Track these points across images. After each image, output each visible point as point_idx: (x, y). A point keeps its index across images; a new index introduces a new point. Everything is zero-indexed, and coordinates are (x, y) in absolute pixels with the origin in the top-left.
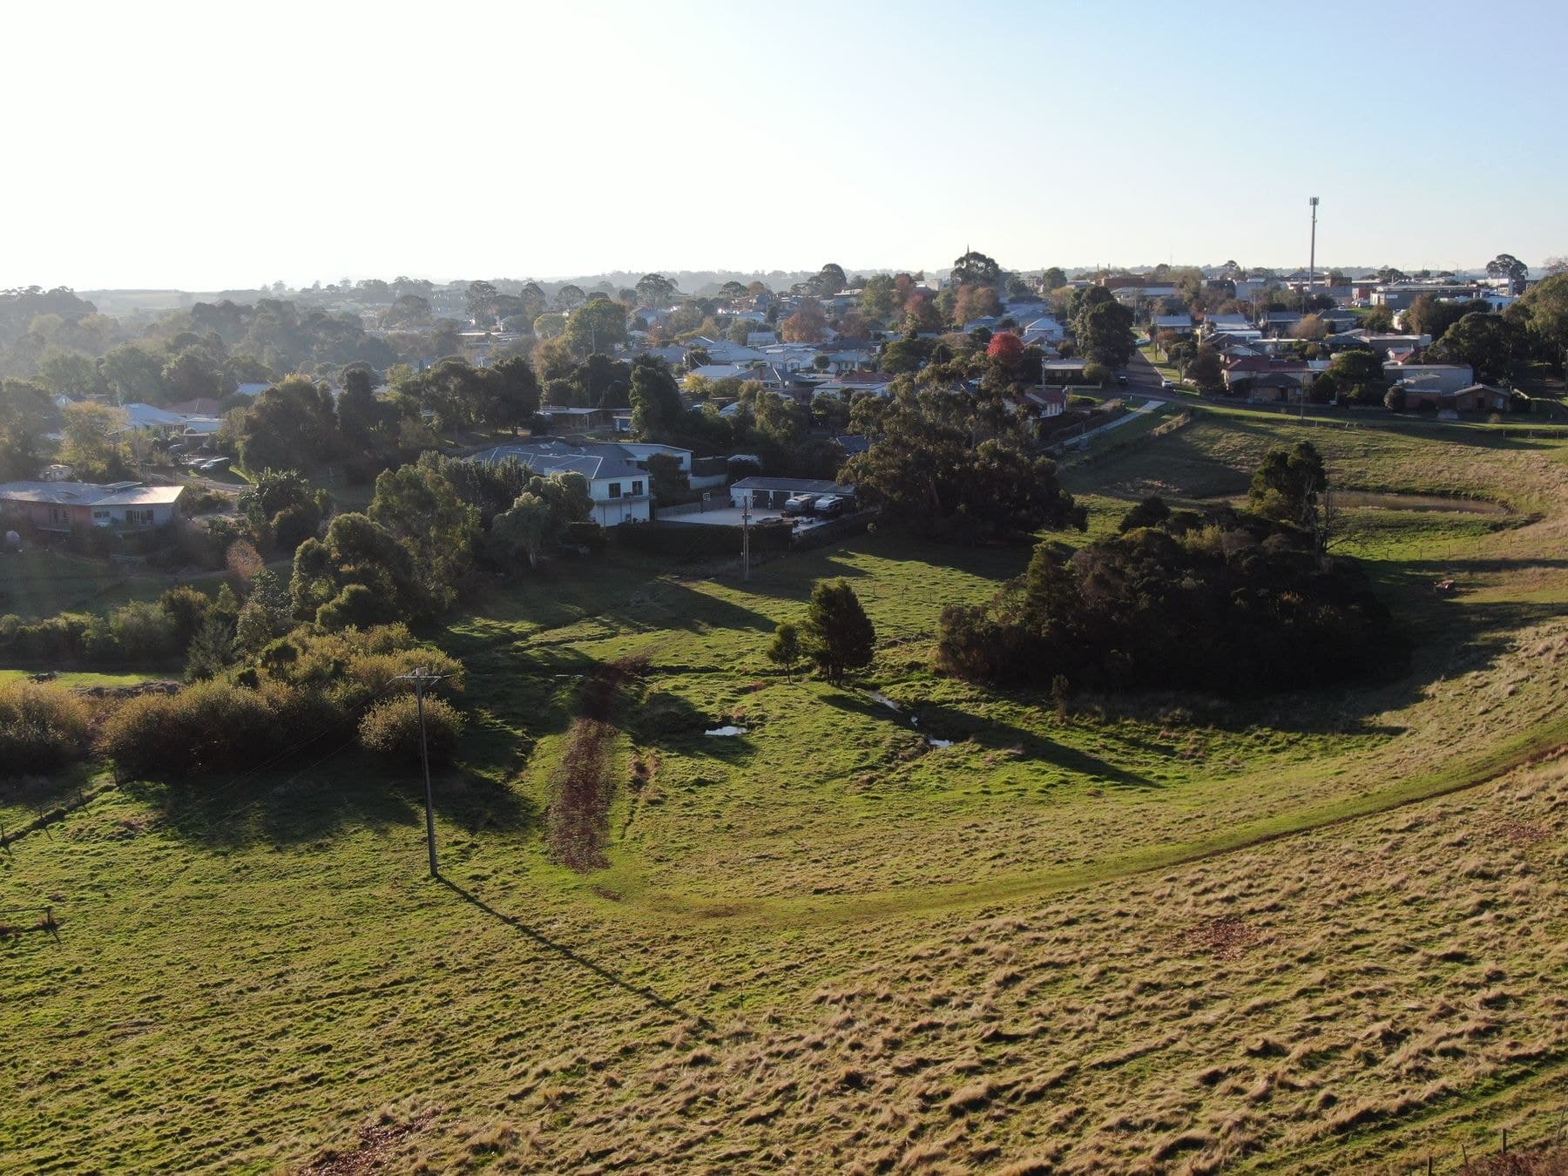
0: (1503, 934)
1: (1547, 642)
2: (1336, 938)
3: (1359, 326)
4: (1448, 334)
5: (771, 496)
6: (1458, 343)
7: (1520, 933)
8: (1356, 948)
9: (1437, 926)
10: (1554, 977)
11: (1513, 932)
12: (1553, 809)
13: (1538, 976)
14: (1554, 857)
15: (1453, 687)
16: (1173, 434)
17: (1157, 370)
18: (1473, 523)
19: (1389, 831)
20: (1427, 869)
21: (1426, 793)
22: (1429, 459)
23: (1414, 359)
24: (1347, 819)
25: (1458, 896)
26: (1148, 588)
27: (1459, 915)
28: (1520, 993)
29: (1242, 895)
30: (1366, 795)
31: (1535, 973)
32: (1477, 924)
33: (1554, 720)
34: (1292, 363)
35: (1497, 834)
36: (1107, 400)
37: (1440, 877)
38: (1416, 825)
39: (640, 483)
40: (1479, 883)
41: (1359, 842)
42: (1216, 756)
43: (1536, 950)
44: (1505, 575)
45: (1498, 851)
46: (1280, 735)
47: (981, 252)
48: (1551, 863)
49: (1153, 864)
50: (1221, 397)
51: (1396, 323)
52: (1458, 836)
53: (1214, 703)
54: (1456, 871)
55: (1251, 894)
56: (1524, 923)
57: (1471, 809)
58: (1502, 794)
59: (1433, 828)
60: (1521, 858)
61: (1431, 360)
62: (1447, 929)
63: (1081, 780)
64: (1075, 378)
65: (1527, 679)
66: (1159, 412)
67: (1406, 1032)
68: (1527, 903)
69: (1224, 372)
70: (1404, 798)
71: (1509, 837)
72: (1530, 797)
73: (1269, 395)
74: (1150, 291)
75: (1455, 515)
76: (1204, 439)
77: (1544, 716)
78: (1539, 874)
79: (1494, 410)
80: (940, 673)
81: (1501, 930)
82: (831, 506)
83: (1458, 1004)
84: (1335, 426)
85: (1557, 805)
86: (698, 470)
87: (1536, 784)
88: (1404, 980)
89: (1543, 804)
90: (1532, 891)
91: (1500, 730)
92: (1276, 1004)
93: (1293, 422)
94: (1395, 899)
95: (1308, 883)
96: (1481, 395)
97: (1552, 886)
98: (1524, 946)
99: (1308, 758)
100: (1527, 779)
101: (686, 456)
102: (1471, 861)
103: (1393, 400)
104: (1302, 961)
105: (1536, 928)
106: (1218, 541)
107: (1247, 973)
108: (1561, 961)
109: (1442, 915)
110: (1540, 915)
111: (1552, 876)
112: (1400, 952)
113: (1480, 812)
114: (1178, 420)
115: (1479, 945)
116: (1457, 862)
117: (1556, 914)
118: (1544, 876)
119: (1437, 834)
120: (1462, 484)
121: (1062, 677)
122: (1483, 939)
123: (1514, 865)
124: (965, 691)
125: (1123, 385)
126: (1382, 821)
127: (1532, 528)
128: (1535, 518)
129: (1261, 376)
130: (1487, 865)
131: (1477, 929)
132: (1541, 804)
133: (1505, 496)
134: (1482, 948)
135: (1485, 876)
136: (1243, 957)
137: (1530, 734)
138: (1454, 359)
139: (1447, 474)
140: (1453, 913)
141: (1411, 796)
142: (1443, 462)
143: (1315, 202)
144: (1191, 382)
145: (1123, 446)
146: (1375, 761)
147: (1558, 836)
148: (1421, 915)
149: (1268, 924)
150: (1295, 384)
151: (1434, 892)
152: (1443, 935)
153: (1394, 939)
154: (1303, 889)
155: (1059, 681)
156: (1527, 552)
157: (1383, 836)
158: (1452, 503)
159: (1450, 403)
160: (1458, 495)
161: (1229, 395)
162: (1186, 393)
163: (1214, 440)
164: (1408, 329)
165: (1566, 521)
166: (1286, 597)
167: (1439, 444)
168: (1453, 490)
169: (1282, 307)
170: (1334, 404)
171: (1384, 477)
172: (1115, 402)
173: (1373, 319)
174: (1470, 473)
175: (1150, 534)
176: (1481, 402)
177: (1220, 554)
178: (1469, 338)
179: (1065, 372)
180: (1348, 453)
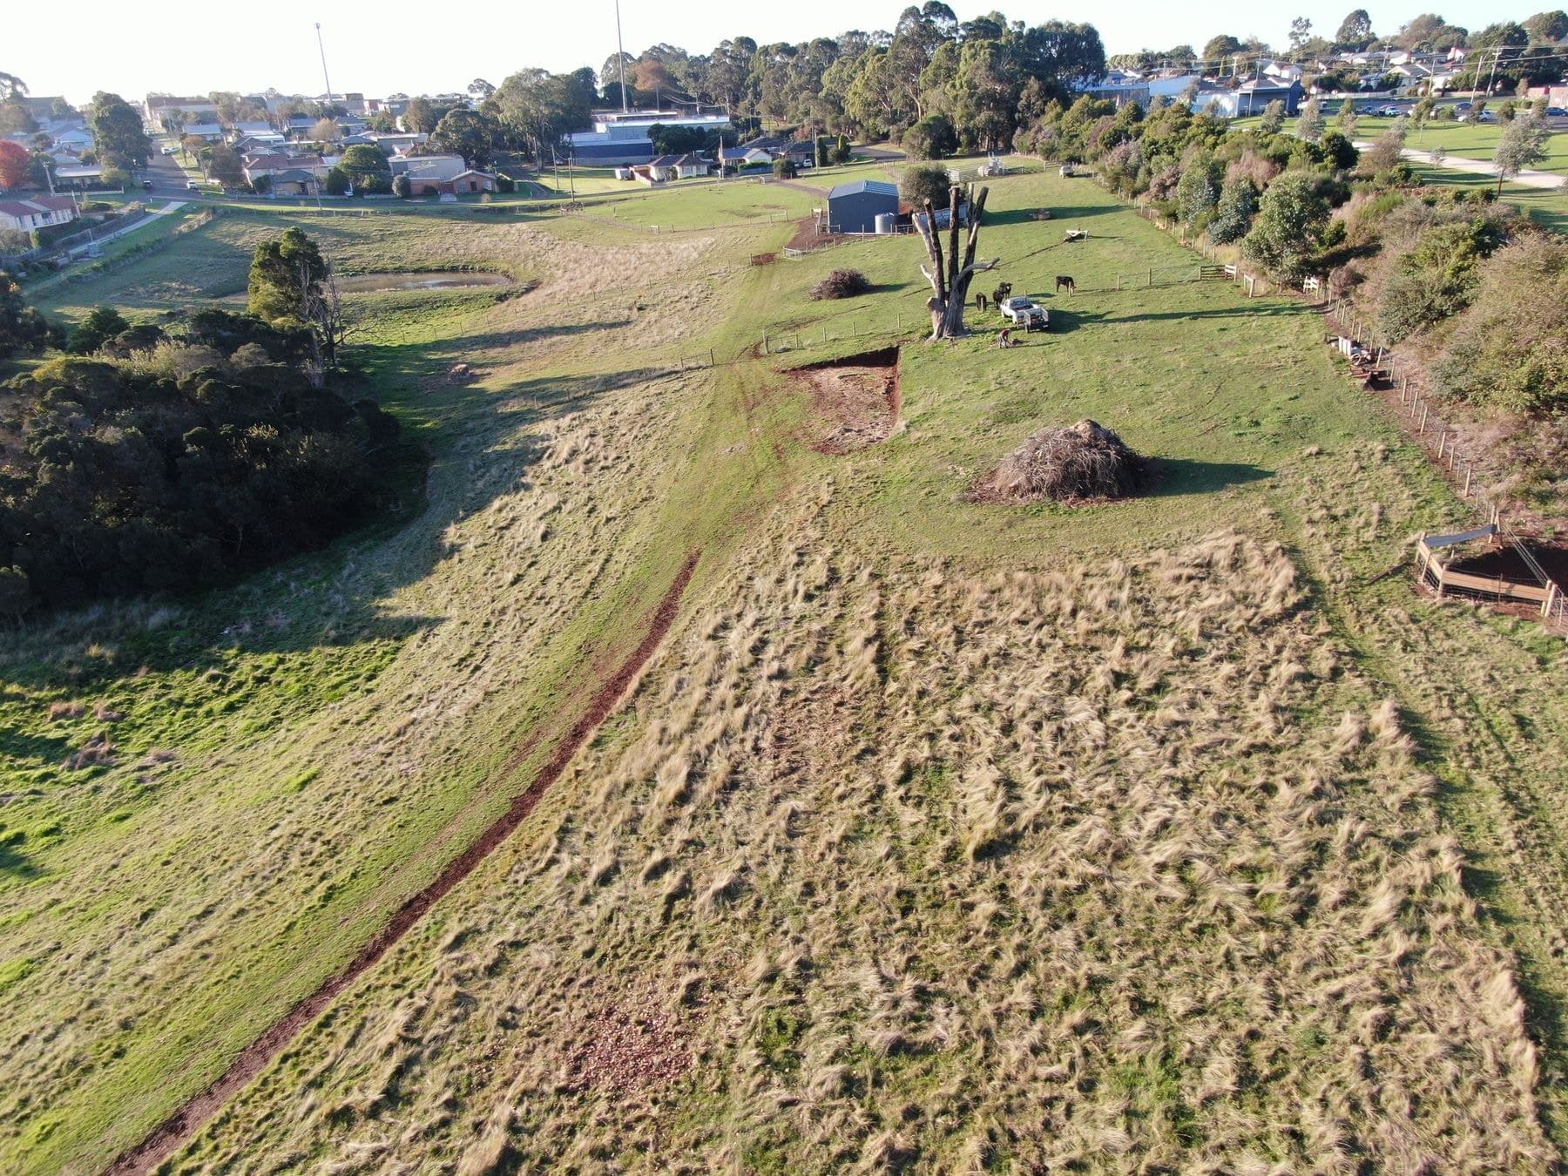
1: (571, 440)
3: (370, 129)
4: (438, 130)
6: (447, 136)
15: (472, 533)
16: (192, 234)
17: (186, 173)
18: (481, 295)
22: (437, 239)
23: (415, 153)
34: (311, 161)
35: (578, 1074)
36: (127, 203)
44: (514, 348)
46: (247, 665)
50: (246, 195)
51: (399, 126)
61: (428, 153)
64: (95, 185)
66: (181, 211)
69: (246, 171)
71: (603, 1086)
73: (290, 189)
74: (183, 108)
75: (464, 290)
76: (228, 236)
79: (485, 191)
84: (352, 215)
93: (313, 213)
96: (473, 179)
103: (401, 188)
106: (172, 364)
114: (202, 218)
120: (468, 258)
125: (148, 188)
127: (532, 295)
128: (533, 286)
129: (280, 172)
133: (504, 266)
138: (448, 150)
139: (453, 250)
142: (450, 240)
144: (217, 182)
145: (138, 249)
147: (705, 1057)
150: (313, 179)
156: (531, 322)
158: (461, 276)
159: (449, 188)
160: (465, 269)
161: (252, 192)
162: (210, 193)
163: (237, 236)
164: (408, 130)
165: (560, 286)
166: (255, 432)
167: (443, 224)
168: (461, 265)
169: (302, 116)
170: (349, 193)
171: (399, 259)
172: (134, 205)
173: (380, 123)
174: (473, 248)
175: (69, 365)
176: (473, 185)
177: (170, 384)
178: (456, 131)
179: (82, 178)
180: (366, 238)
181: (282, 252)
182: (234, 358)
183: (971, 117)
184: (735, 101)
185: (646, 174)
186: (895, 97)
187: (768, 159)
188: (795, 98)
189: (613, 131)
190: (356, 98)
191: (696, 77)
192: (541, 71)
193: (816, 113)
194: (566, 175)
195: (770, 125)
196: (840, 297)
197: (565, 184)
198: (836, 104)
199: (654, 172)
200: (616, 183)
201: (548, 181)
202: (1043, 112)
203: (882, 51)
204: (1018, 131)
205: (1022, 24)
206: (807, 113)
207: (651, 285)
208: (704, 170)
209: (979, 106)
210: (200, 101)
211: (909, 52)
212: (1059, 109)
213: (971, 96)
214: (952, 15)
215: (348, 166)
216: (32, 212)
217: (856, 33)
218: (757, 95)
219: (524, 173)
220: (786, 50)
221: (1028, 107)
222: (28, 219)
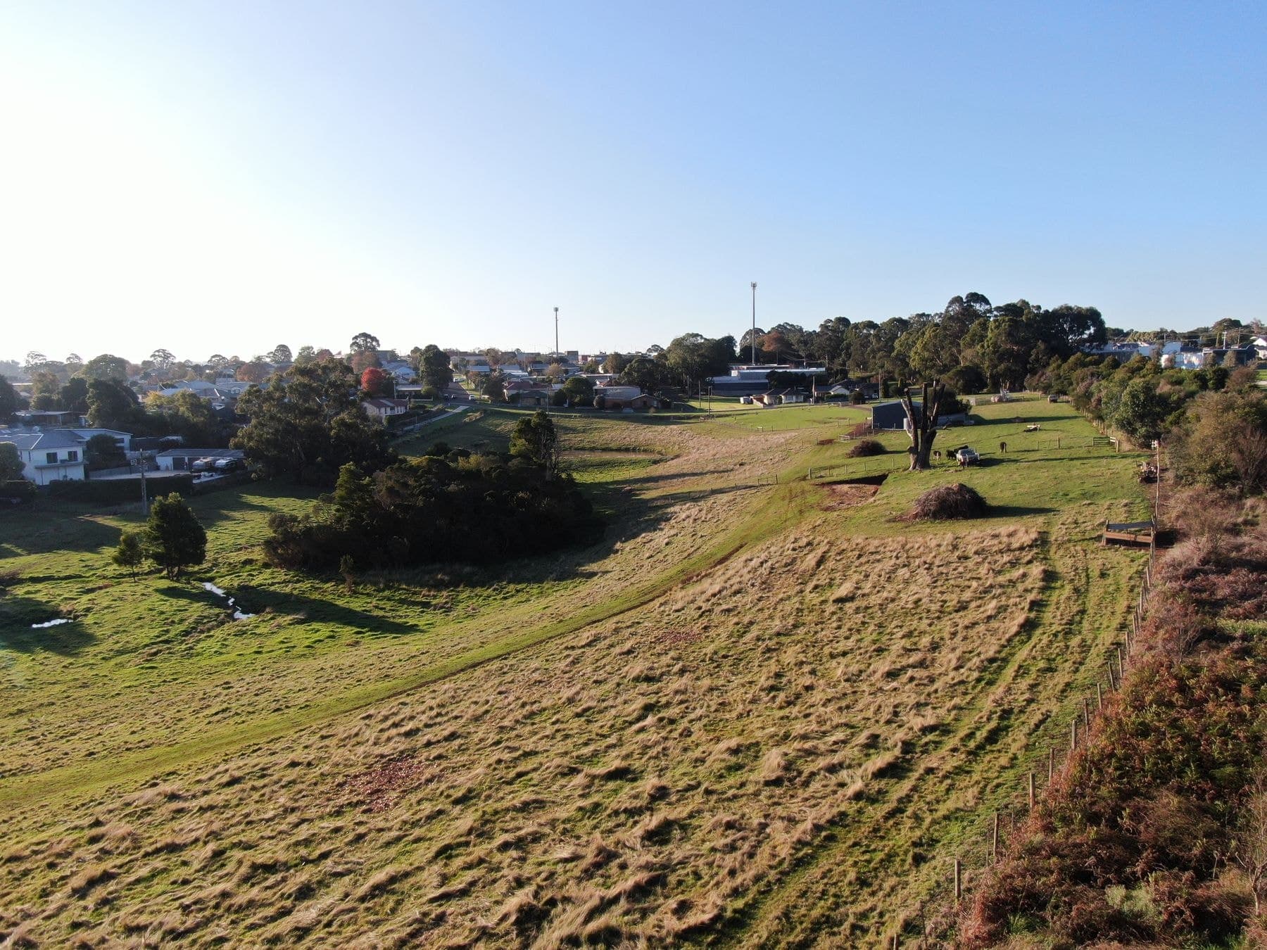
0: (666, 739)
1: (688, 513)
2: (503, 765)
3: (581, 371)
4: (626, 370)
5: (186, 460)
6: (631, 375)
7: (681, 735)
8: (520, 775)
9: (604, 736)
10: (717, 787)
11: (675, 734)
12: (701, 616)
13: (703, 787)
14: (706, 654)
15: (629, 545)
16: (471, 423)
17: (469, 392)
18: (643, 461)
19: (573, 648)
20: (600, 678)
21: (606, 614)
22: (618, 432)
23: (610, 384)
24: (541, 642)
25: (625, 702)
26: (423, 493)
27: (625, 722)
28: (684, 814)
29: (427, 726)
30: (561, 621)
31: (699, 784)
32: (642, 730)
33: (695, 557)
34: (545, 387)
35: (659, 640)
36: (435, 406)
37: (610, 685)
38: (595, 641)
39: (75, 453)
40: (644, 686)
41: (547, 660)
42: (462, 605)
43: (697, 753)
44: (661, 483)
45: (659, 655)
46: (512, 586)
47: (368, 333)
48: (703, 661)
49: (362, 703)
50: (504, 404)
51: (601, 370)
52: (627, 646)
53: (467, 569)
54: (625, 677)
55: (435, 724)
56: (684, 724)
57: (638, 623)
58: (662, 608)
59: (607, 642)
60: (679, 659)
61: (618, 384)
62: (612, 740)
63: (348, 632)
64: (417, 395)
65: (677, 535)
66: (466, 411)
67: (552, 902)
68: (687, 701)
69: (505, 391)
70: (588, 620)
71: (668, 642)
72: (683, 609)
73: (531, 402)
74: (467, 358)
75: (632, 458)
76: (493, 424)
77: (689, 555)
78: (694, 672)
79: (652, 406)
80: (266, 566)
81: (663, 734)
82: (227, 464)
83: (617, 843)
84: (566, 417)
85: (703, 613)
86: (134, 446)
87: (687, 599)
88: (562, 813)
89: (693, 613)
90: (690, 690)
91: (660, 567)
92: (406, 875)
94: (569, 712)
95: (492, 706)
96: (645, 399)
97: (706, 682)
98: (685, 750)
99: (528, 600)
100: (680, 596)
101: (127, 438)
102: (637, 667)
103: (597, 403)
104: (457, 802)
105: (696, 727)
106: (479, 464)
107: (390, 829)
108: (723, 764)
109: (609, 724)
110: (699, 712)
111: (705, 673)
112: (564, 775)
113: (646, 624)
114: (478, 415)
115: (643, 754)
116: (626, 668)
117: (712, 709)
118: (698, 673)
119: (612, 646)
120: (637, 444)
121: (348, 557)
122: (647, 747)
123: (673, 666)
124: (281, 575)
125: (445, 399)
126: (569, 640)
127: (674, 461)
128: (677, 456)
129: (525, 392)
130: (651, 669)
131: (641, 736)
132: (692, 612)
133: (660, 448)
134: (646, 757)
135: (649, 679)
136: (396, 804)
137: (680, 567)
138: (630, 383)
139: (628, 439)
140: (620, 721)
141: (594, 618)
142: (626, 434)
143: (556, 310)
144: (487, 397)
145: (441, 429)
146: (573, 597)
147: (707, 637)
148: (590, 727)
149: (439, 757)
150: (544, 396)
151: (604, 701)
152: (609, 747)
153: (557, 761)
154: (487, 712)
155: (346, 560)
156: (673, 471)
157: (568, 652)
158: (631, 452)
159: (629, 404)
160: (634, 450)
161: (508, 403)
162: (482, 402)
163: (497, 426)
164: (606, 372)
165: (695, 455)
166: (521, 494)
167: (624, 424)
168: (632, 447)
169: (540, 362)
170: (566, 406)
171: (594, 442)
172: (440, 406)
173: (588, 368)
174: (641, 438)
175: (431, 460)
176: (645, 403)
177: (479, 471)
178: (637, 372)
179: (410, 392)
180: (574, 430)
181: (532, 424)
182: (510, 464)
183: (995, 366)
184: (832, 359)
185: (761, 400)
186: (944, 355)
187: (847, 392)
188: (874, 357)
189: (743, 376)
190: (575, 354)
191: (805, 343)
192: (697, 335)
193: (888, 366)
194: (706, 401)
195: (854, 375)
196: (865, 456)
197: (705, 405)
198: (903, 360)
199: (766, 400)
200: (741, 405)
201: (694, 404)
202: (1048, 364)
203: (937, 325)
204: (1028, 376)
205: (1039, 307)
206: (882, 367)
207: (750, 455)
208: (802, 398)
209: (1001, 359)
210: (474, 354)
211: (956, 327)
212: (1059, 362)
213: (994, 352)
214: (987, 302)
215: (568, 389)
216: (386, 406)
217: (923, 315)
218: (849, 355)
219: (680, 399)
220: (870, 325)
221: (1037, 360)
222: (383, 410)
